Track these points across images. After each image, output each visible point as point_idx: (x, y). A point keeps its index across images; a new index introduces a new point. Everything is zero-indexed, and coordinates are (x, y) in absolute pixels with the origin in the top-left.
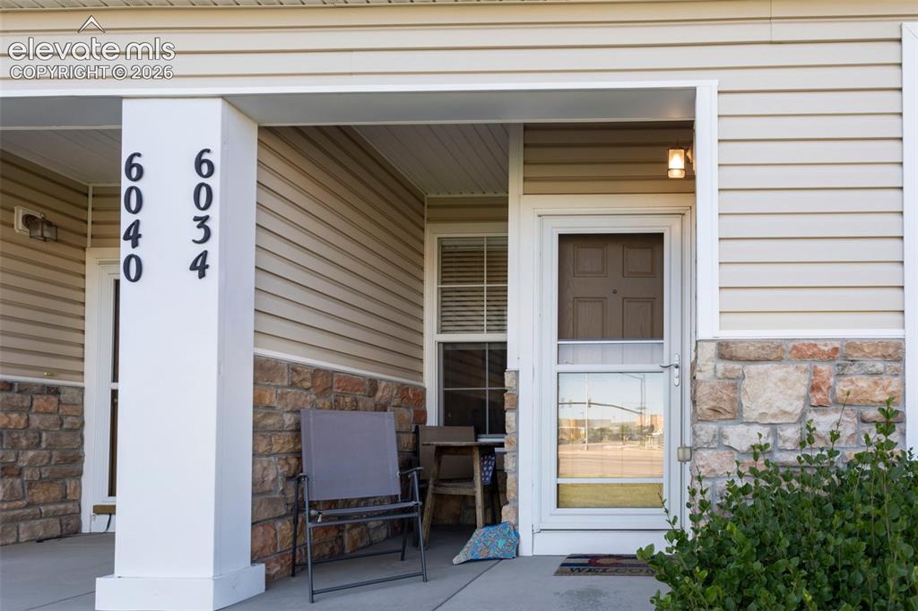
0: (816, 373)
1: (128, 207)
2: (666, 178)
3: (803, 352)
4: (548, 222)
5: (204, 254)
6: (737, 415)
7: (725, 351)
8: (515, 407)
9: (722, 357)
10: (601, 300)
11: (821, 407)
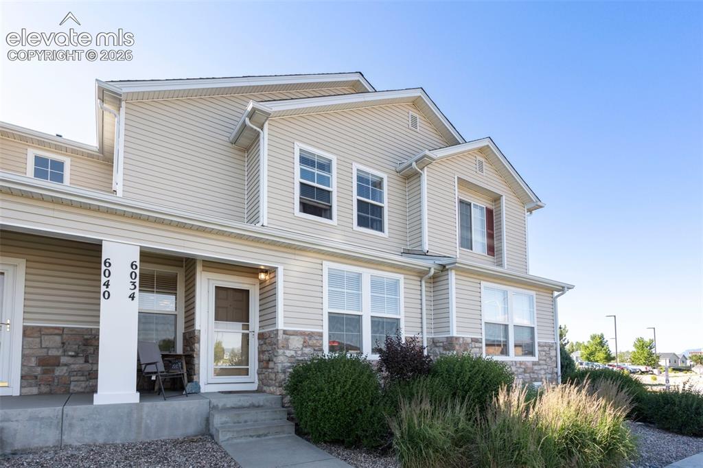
0: (305, 339)
1: (105, 276)
2: (258, 278)
3: (302, 334)
4: (211, 282)
5: (134, 293)
6: (288, 348)
7: (285, 332)
8: (199, 342)
9: (284, 334)
10: (227, 308)
11: (306, 347)
